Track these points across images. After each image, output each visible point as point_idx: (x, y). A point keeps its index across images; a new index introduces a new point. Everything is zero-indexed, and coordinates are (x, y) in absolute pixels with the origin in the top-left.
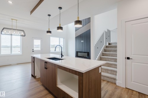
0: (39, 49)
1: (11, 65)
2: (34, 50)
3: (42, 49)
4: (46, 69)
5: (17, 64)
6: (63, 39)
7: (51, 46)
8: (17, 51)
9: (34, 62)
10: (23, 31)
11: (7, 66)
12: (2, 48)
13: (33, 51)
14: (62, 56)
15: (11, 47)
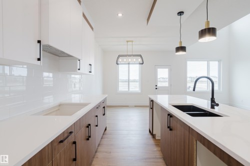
0: (166, 84)
1: (128, 106)
2: (158, 86)
3: (170, 85)
4: (171, 130)
5: (135, 106)
6: (217, 63)
7: (188, 79)
8: (135, 88)
9: (152, 108)
10: (140, 56)
11: (124, 108)
12: (120, 83)
13: (156, 89)
14: (214, 104)
15: (129, 82)
